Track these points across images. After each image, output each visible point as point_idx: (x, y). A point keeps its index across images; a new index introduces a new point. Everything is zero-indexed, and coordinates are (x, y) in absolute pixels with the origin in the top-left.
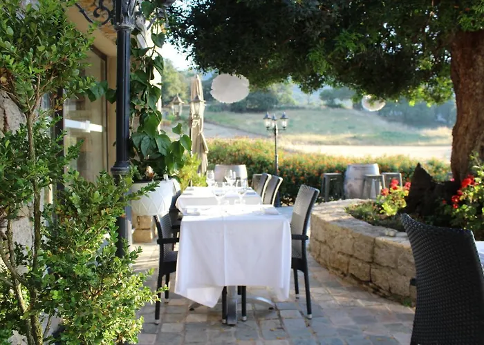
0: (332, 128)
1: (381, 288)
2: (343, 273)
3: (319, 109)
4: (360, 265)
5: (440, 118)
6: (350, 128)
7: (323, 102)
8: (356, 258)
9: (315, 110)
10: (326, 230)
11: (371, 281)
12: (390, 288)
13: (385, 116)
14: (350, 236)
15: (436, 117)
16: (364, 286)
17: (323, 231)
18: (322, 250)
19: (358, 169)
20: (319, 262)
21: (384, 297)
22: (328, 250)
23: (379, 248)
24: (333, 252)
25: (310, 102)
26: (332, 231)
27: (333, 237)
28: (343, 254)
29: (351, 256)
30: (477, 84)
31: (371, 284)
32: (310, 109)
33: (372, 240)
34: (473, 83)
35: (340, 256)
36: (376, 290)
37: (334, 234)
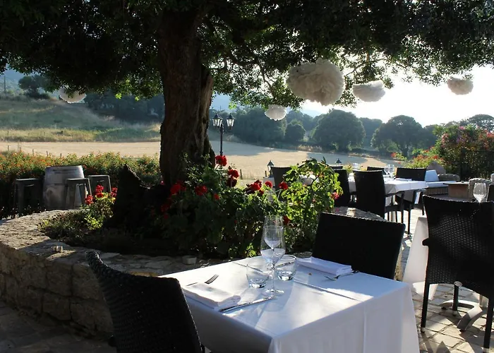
0: (36, 122)
1: (85, 327)
2: (36, 313)
3: (18, 99)
4: (57, 300)
5: (153, 113)
6: (55, 122)
7: (22, 91)
8: (52, 293)
9: (13, 100)
10: (10, 259)
11: (72, 320)
12: (96, 326)
13: (96, 109)
14: (42, 265)
15: (150, 112)
16: (65, 327)
17: (7, 259)
18: (8, 285)
19: (59, 173)
20: (5, 301)
21: (90, 337)
22: (16, 284)
23: (79, 277)
24: (22, 286)
25: (7, 90)
26: (18, 260)
27: (19, 268)
28: (35, 289)
29: (45, 290)
30: (186, 77)
31: (72, 324)
32: (7, 98)
33: (69, 268)
34: (181, 77)
35: (30, 291)
36: (79, 330)
37: (21, 263)
